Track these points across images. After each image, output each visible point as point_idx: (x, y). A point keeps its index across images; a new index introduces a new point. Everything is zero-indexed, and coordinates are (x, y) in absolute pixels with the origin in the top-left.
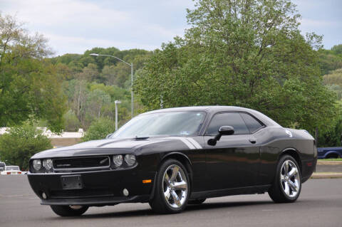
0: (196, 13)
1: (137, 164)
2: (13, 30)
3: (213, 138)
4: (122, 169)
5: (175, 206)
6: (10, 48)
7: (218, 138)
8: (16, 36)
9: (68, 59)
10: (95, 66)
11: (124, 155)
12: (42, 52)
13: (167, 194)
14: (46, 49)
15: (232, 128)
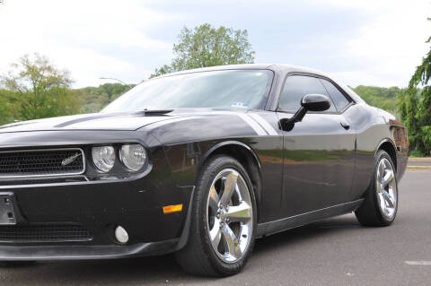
0: (179, 47)
1: (150, 168)
2: (47, 66)
3: (289, 116)
4: (114, 179)
5: (230, 258)
6: (45, 77)
7: (299, 117)
8: (49, 69)
9: (88, 90)
10: (106, 94)
11: (118, 146)
12: (67, 81)
13: (214, 234)
14: (70, 79)
15: (326, 98)
